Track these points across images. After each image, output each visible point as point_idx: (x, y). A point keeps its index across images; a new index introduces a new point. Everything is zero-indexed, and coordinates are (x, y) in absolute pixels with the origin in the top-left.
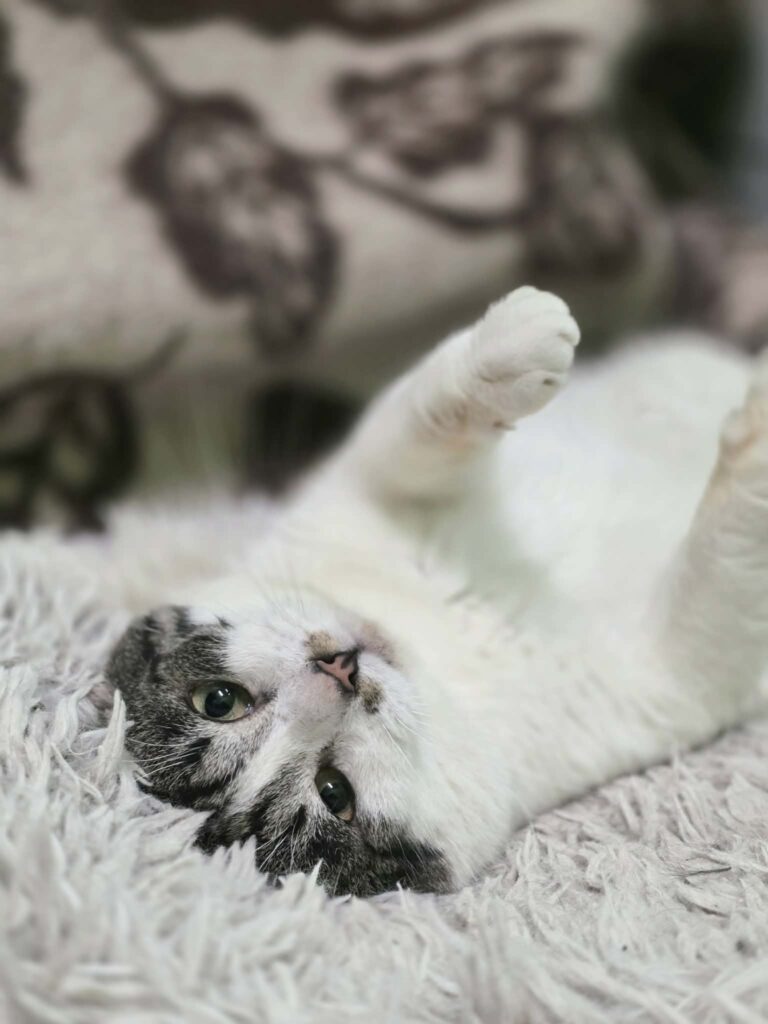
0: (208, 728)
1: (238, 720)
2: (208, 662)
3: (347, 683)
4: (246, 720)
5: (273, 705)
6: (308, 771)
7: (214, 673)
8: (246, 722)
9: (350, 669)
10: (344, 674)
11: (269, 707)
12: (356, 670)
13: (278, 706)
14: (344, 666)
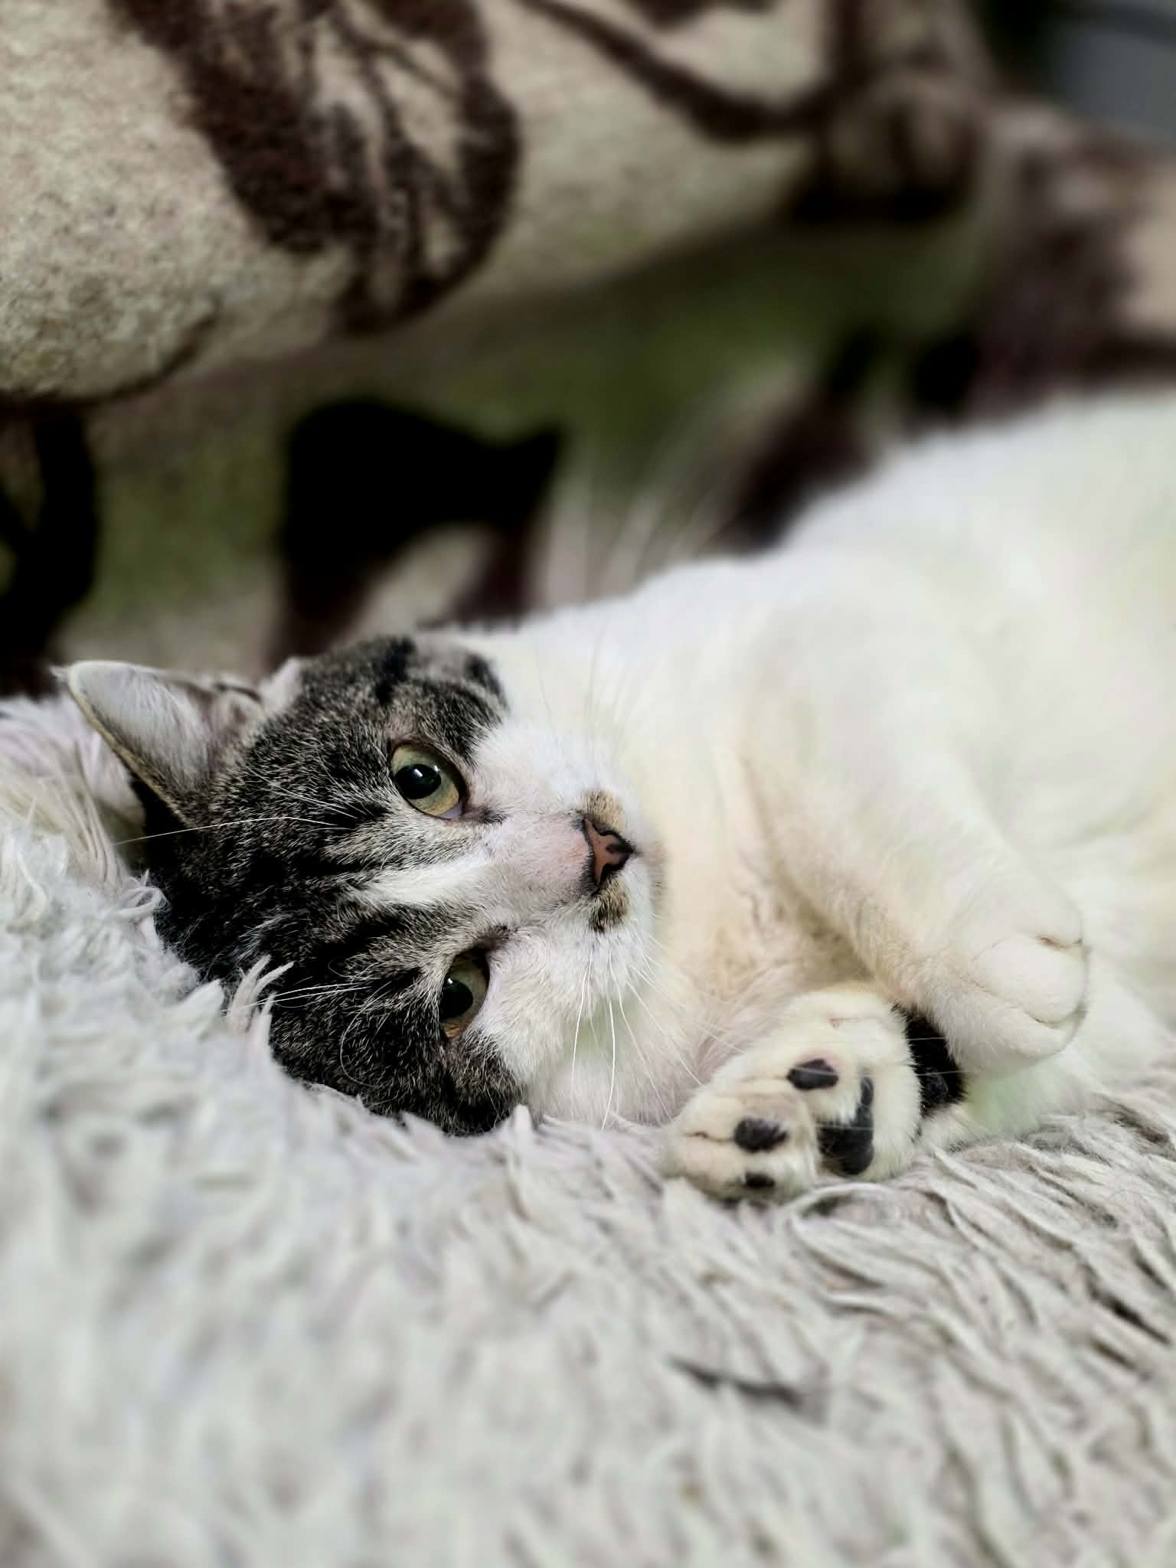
0: (394, 799)
1: (431, 816)
2: (459, 730)
3: (599, 870)
4: (442, 823)
5: (488, 830)
6: (460, 937)
7: (453, 746)
8: (440, 826)
9: (614, 858)
10: (605, 858)
11: (481, 829)
12: (620, 866)
13: (493, 834)
14: (611, 849)
